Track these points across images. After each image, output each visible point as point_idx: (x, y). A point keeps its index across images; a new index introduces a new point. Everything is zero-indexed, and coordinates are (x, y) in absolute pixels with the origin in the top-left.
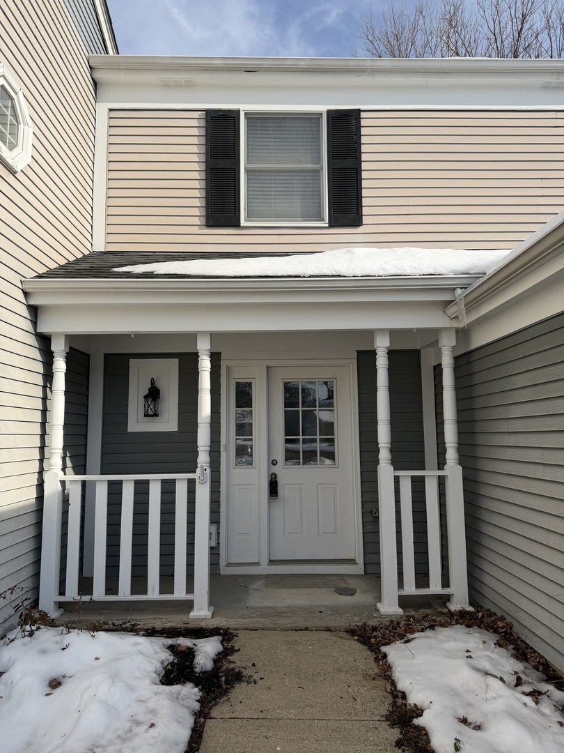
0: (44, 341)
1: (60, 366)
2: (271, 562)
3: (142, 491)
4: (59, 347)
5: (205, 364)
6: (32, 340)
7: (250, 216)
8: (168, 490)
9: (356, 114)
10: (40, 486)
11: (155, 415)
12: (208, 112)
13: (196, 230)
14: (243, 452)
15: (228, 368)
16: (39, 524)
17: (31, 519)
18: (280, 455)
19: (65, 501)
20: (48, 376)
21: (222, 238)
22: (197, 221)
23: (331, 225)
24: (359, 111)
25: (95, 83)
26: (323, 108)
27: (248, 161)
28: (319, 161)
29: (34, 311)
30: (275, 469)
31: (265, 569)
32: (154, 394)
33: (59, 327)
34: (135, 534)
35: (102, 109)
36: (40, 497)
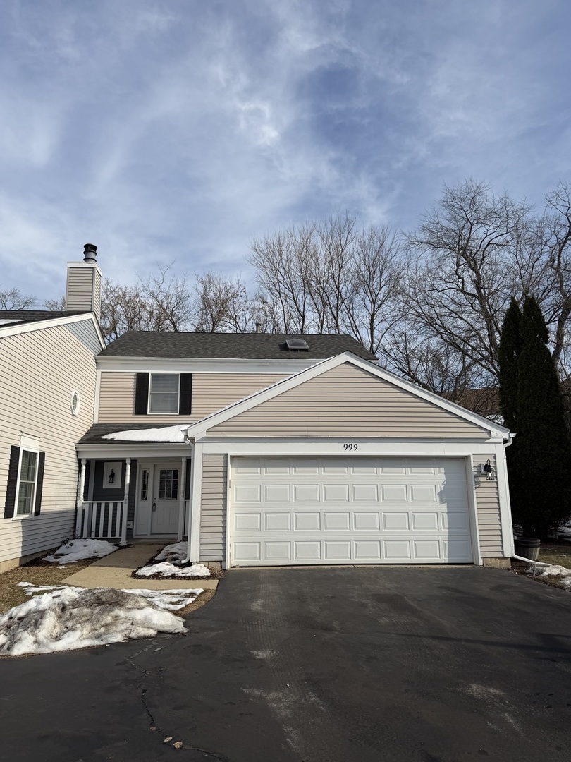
0: (79, 461)
1: (84, 468)
2: (151, 534)
3: (107, 506)
4: (84, 462)
5: (129, 467)
6: (76, 461)
7: (152, 410)
8: (115, 506)
9: (191, 375)
10: (76, 504)
11: (113, 482)
12: (138, 373)
13: (131, 416)
14: (144, 497)
15: (140, 465)
16: (76, 516)
17: (73, 514)
18: (157, 496)
19: (84, 511)
20: (80, 471)
21: (141, 419)
22: (132, 412)
23: (180, 414)
24: (192, 374)
25: (97, 363)
26: (179, 372)
27: (152, 390)
28: (177, 391)
29: (77, 452)
30: (155, 502)
31: (149, 536)
32: (112, 475)
33: (84, 457)
34: (105, 517)
35: (99, 371)
36: (76, 508)
